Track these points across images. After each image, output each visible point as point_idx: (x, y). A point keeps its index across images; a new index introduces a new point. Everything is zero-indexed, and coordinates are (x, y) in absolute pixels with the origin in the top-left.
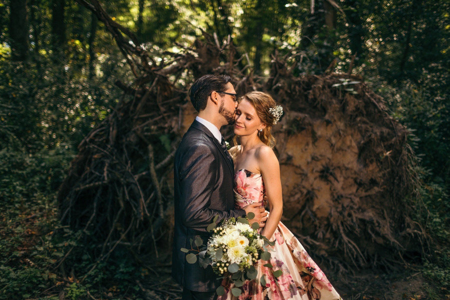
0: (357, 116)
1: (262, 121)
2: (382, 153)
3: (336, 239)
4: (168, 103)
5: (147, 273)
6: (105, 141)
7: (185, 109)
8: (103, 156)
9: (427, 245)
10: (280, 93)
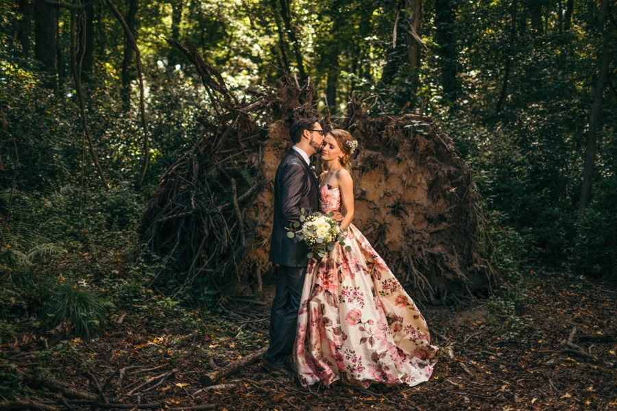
0: (427, 155)
1: (342, 150)
2: (448, 189)
3: (407, 273)
4: (249, 140)
5: (226, 301)
6: (186, 175)
7: (266, 145)
8: (189, 187)
9: (493, 280)
10: (355, 132)
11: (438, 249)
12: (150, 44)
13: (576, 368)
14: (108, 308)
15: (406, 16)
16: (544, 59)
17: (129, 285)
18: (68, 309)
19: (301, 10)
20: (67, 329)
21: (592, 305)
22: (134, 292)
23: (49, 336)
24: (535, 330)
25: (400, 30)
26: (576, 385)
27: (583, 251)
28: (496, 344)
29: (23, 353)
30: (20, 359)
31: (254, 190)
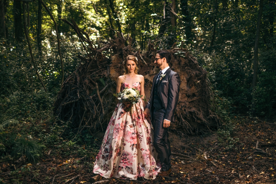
0: (185, 67)
2: (197, 81)
3: (179, 121)
4: (102, 64)
5: (97, 140)
6: (74, 82)
7: (111, 66)
8: (76, 88)
9: (219, 122)
10: (152, 58)
11: (193, 109)
12: (48, 24)
13: (262, 159)
14: (43, 148)
15: (169, 3)
16: (231, 20)
17: (51, 136)
18: (24, 150)
19: (119, 4)
20: (24, 159)
21: (263, 130)
22: (54, 139)
23: (16, 164)
24: (240, 143)
25: (166, 10)
26: (264, 167)
27: (255, 106)
28: (223, 151)
29: (4, 173)
30: (3, 176)
31: (106, 88)
